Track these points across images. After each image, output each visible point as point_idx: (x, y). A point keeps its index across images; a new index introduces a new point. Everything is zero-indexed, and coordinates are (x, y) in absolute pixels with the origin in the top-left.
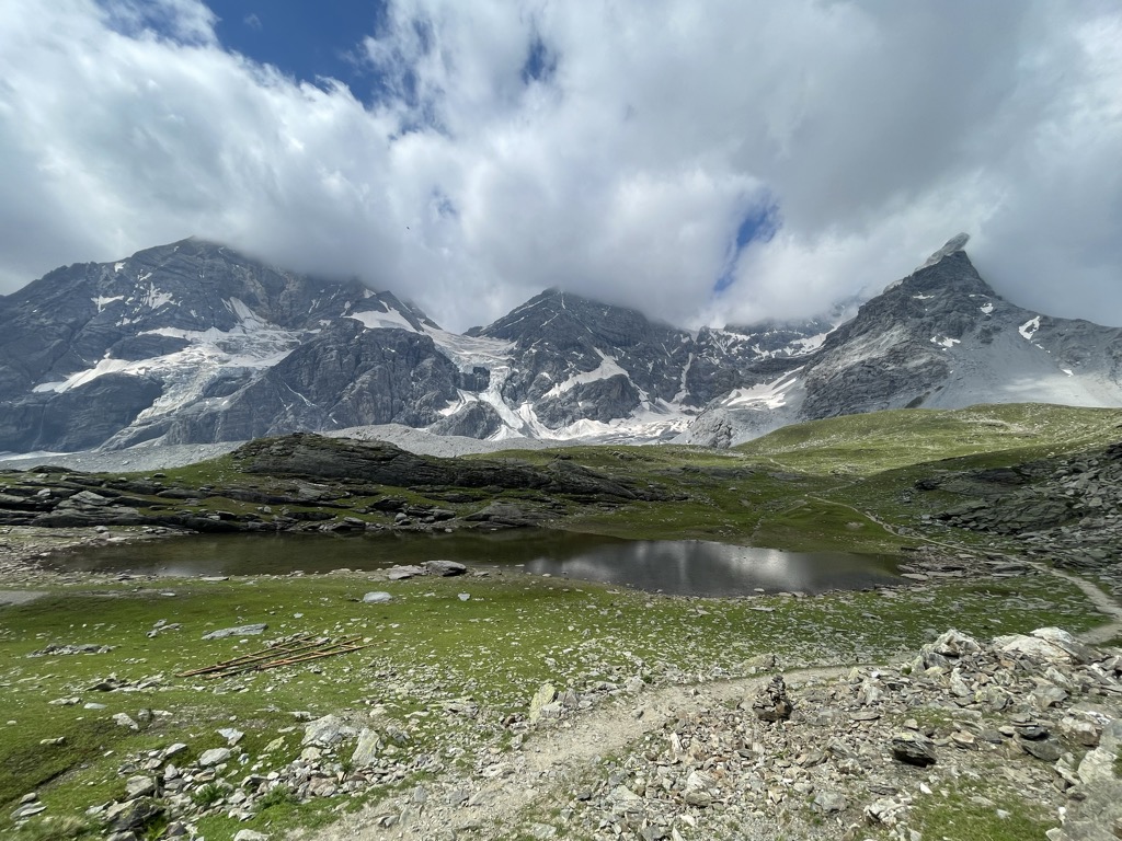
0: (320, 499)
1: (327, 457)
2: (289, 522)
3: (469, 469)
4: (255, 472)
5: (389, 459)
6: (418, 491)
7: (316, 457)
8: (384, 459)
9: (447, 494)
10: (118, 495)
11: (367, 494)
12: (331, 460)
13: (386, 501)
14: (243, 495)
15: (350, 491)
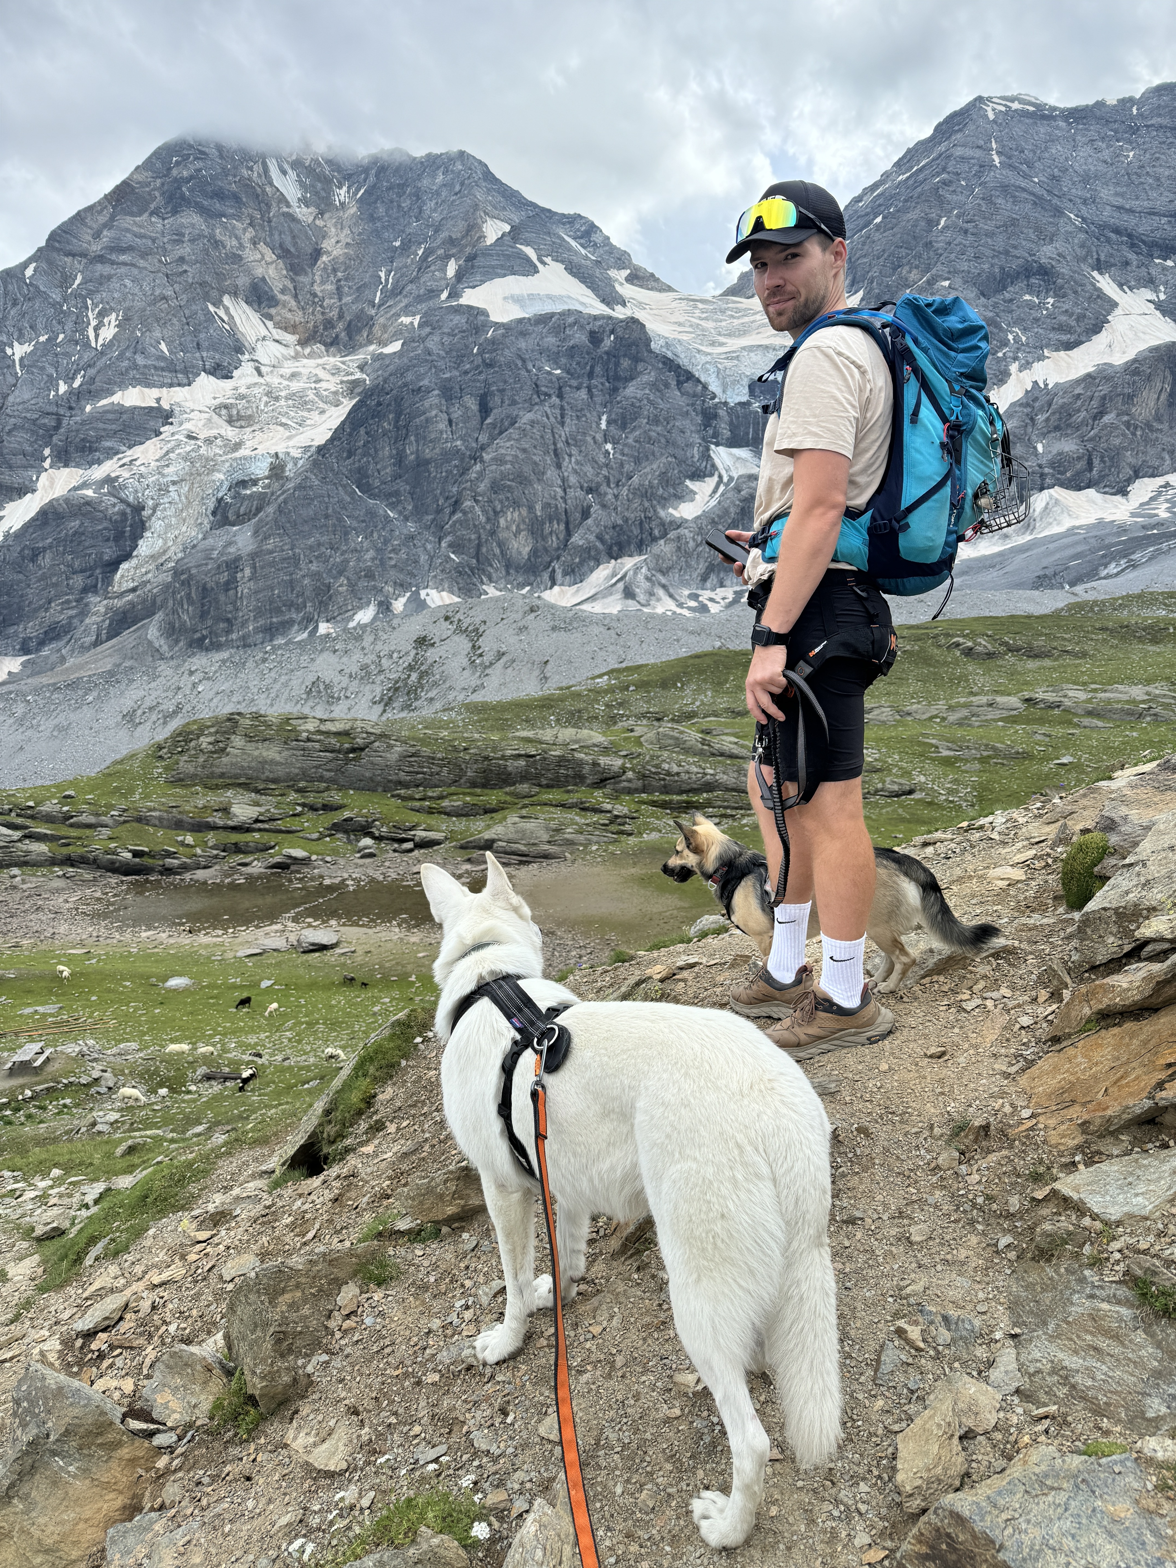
0: (257, 821)
1: (272, 752)
2: (216, 857)
3: (486, 758)
4: (179, 781)
5: (362, 749)
6: (404, 798)
7: (256, 753)
8: (353, 750)
9: (445, 803)
10: (27, 827)
11: (328, 808)
12: (278, 758)
13: (351, 819)
14: (160, 819)
15: (303, 805)
